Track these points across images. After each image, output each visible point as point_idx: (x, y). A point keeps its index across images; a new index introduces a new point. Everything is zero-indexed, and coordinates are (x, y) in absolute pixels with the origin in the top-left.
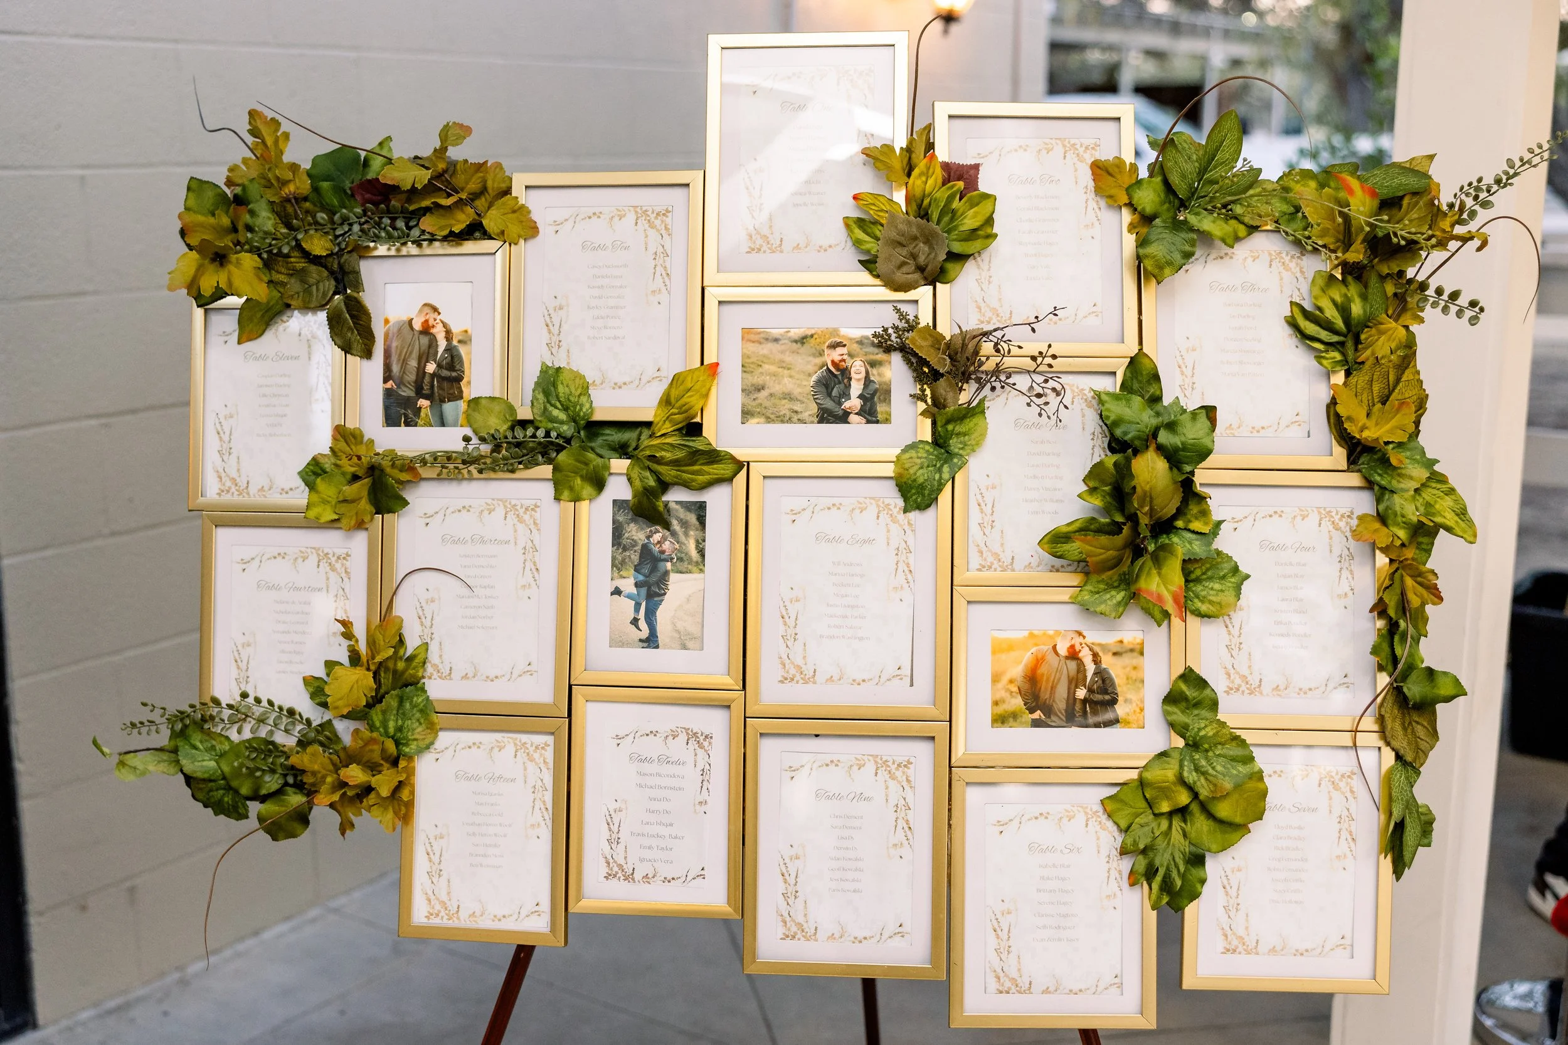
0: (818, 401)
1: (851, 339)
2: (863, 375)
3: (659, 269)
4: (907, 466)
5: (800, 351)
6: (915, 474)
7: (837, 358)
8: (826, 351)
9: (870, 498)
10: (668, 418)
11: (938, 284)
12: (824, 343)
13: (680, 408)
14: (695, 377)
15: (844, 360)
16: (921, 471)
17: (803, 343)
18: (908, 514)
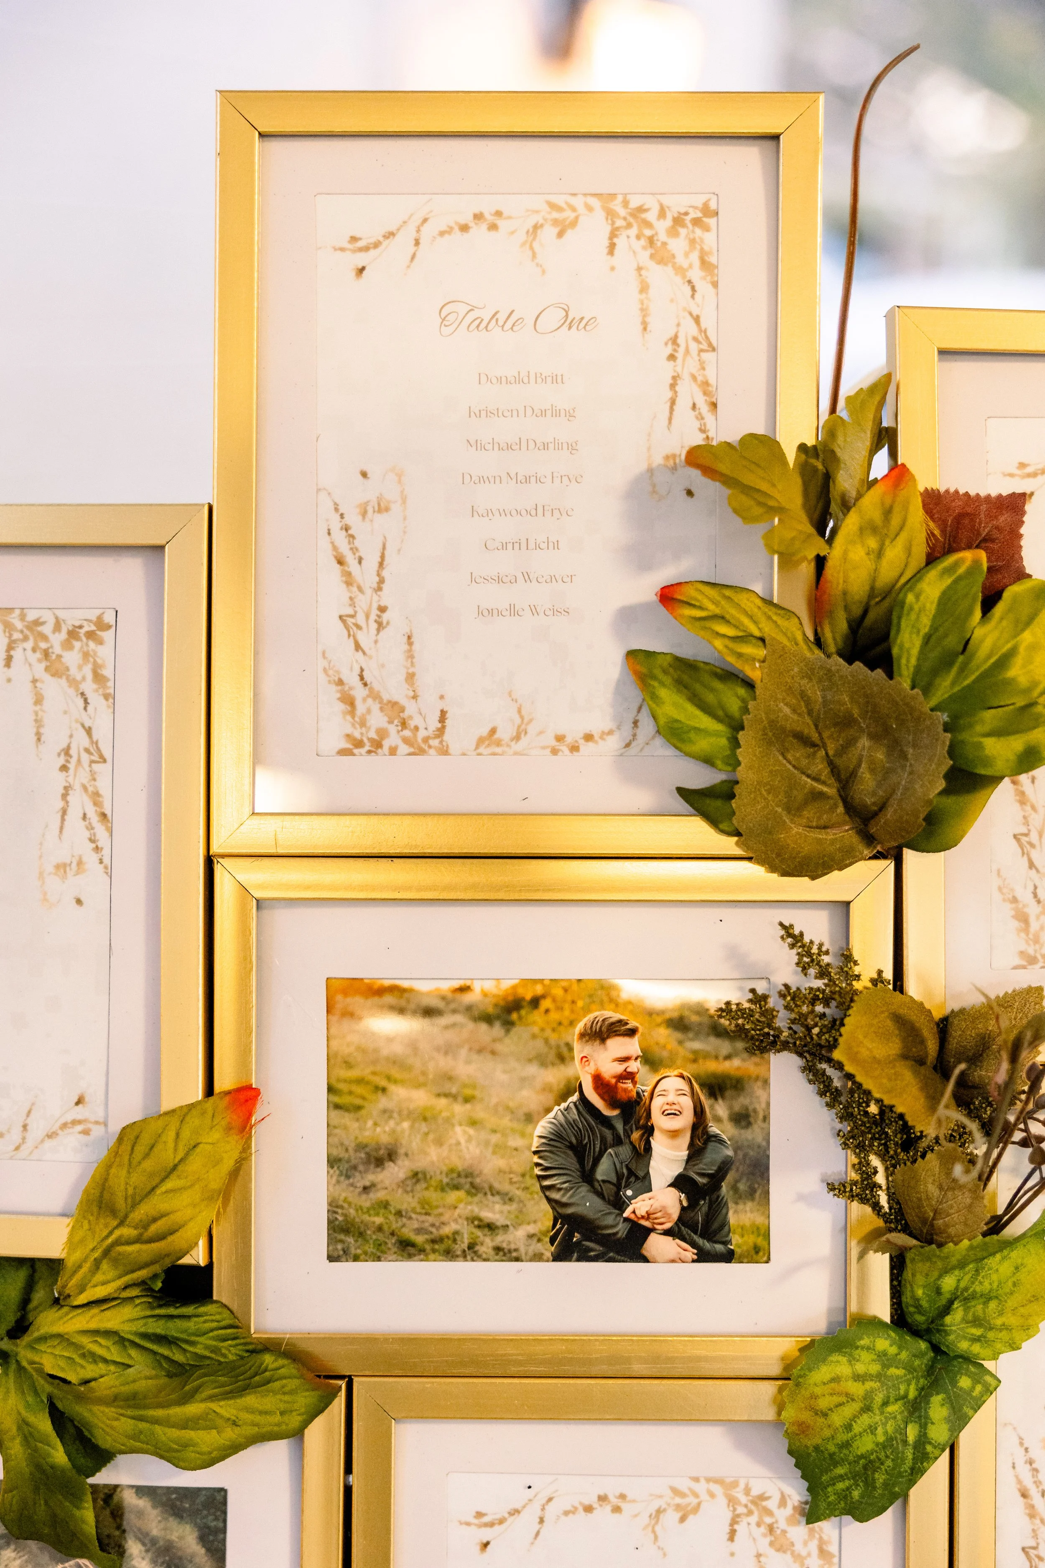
0: (555, 1196)
1: (651, 1013)
2: (686, 1119)
3: (79, 802)
4: (823, 1403)
5: (499, 1047)
6: (848, 1427)
7: (610, 1070)
8: (579, 1049)
9: (708, 1480)
10: (106, 1253)
11: (910, 856)
12: (572, 1023)
13: (145, 1225)
14: (186, 1134)
15: (629, 1076)
16: (865, 1420)
17: (508, 1025)
18: (827, 1528)
